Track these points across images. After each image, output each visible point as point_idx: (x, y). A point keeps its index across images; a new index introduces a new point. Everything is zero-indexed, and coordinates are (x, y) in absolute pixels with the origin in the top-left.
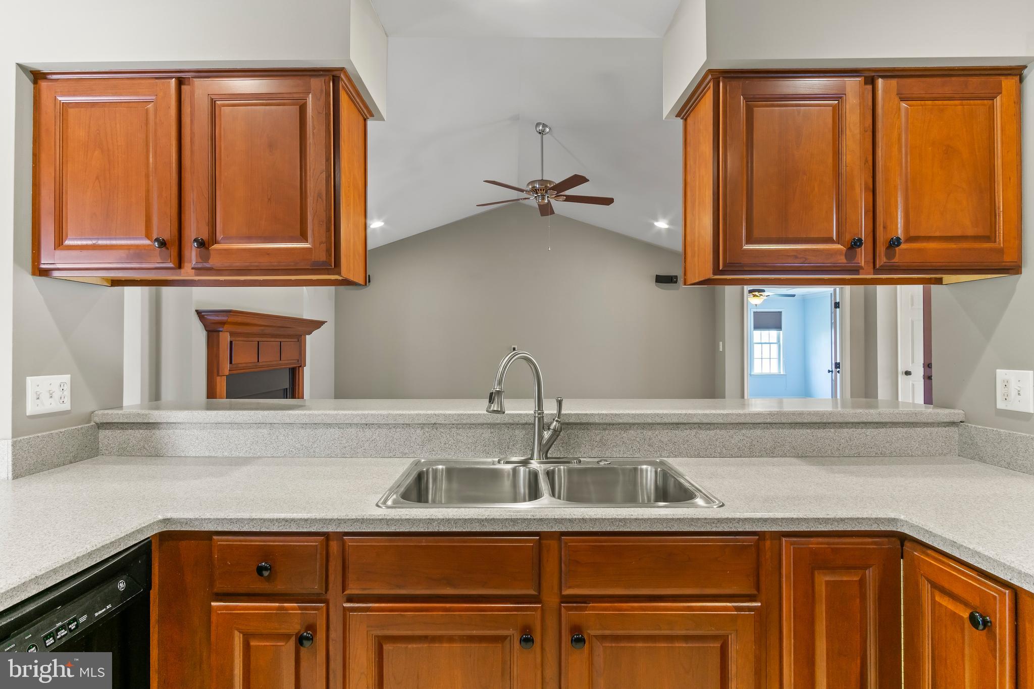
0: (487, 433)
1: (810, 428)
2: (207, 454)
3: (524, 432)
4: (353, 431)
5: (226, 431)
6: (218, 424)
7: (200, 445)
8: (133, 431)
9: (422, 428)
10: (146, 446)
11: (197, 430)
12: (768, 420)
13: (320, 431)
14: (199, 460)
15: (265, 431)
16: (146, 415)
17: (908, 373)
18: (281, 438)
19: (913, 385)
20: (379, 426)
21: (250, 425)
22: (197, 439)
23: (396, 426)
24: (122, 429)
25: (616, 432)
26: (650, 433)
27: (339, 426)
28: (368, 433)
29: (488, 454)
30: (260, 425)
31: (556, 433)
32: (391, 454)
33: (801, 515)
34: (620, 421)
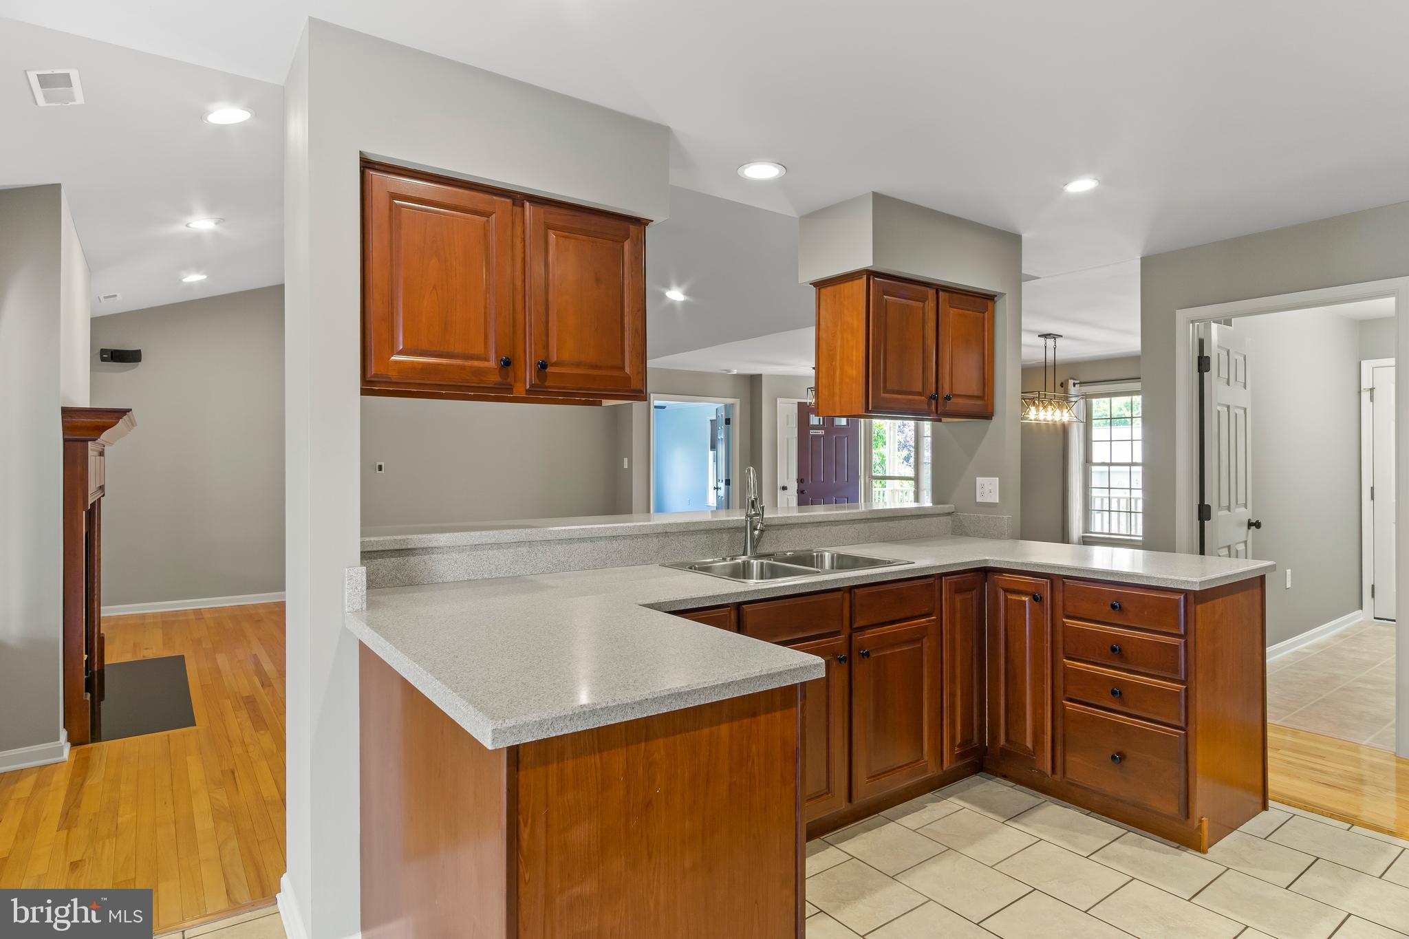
0: (703, 538)
1: (886, 521)
2: (466, 578)
3: (729, 535)
4: (602, 544)
5: (486, 552)
6: (475, 547)
7: (459, 569)
8: (383, 560)
9: (658, 537)
10: (399, 575)
11: (455, 553)
12: (869, 517)
13: (575, 546)
14: (458, 584)
15: (524, 550)
16: (404, 540)
17: (784, 488)
18: (540, 555)
19: (788, 499)
20: (624, 537)
21: (509, 545)
22: (456, 562)
23: (637, 536)
24: (370, 558)
25: (786, 531)
26: (804, 531)
27: (591, 539)
28: (615, 544)
29: (704, 556)
30: (519, 544)
31: (762, 531)
32: (634, 563)
33: (948, 563)
34: (790, 522)
